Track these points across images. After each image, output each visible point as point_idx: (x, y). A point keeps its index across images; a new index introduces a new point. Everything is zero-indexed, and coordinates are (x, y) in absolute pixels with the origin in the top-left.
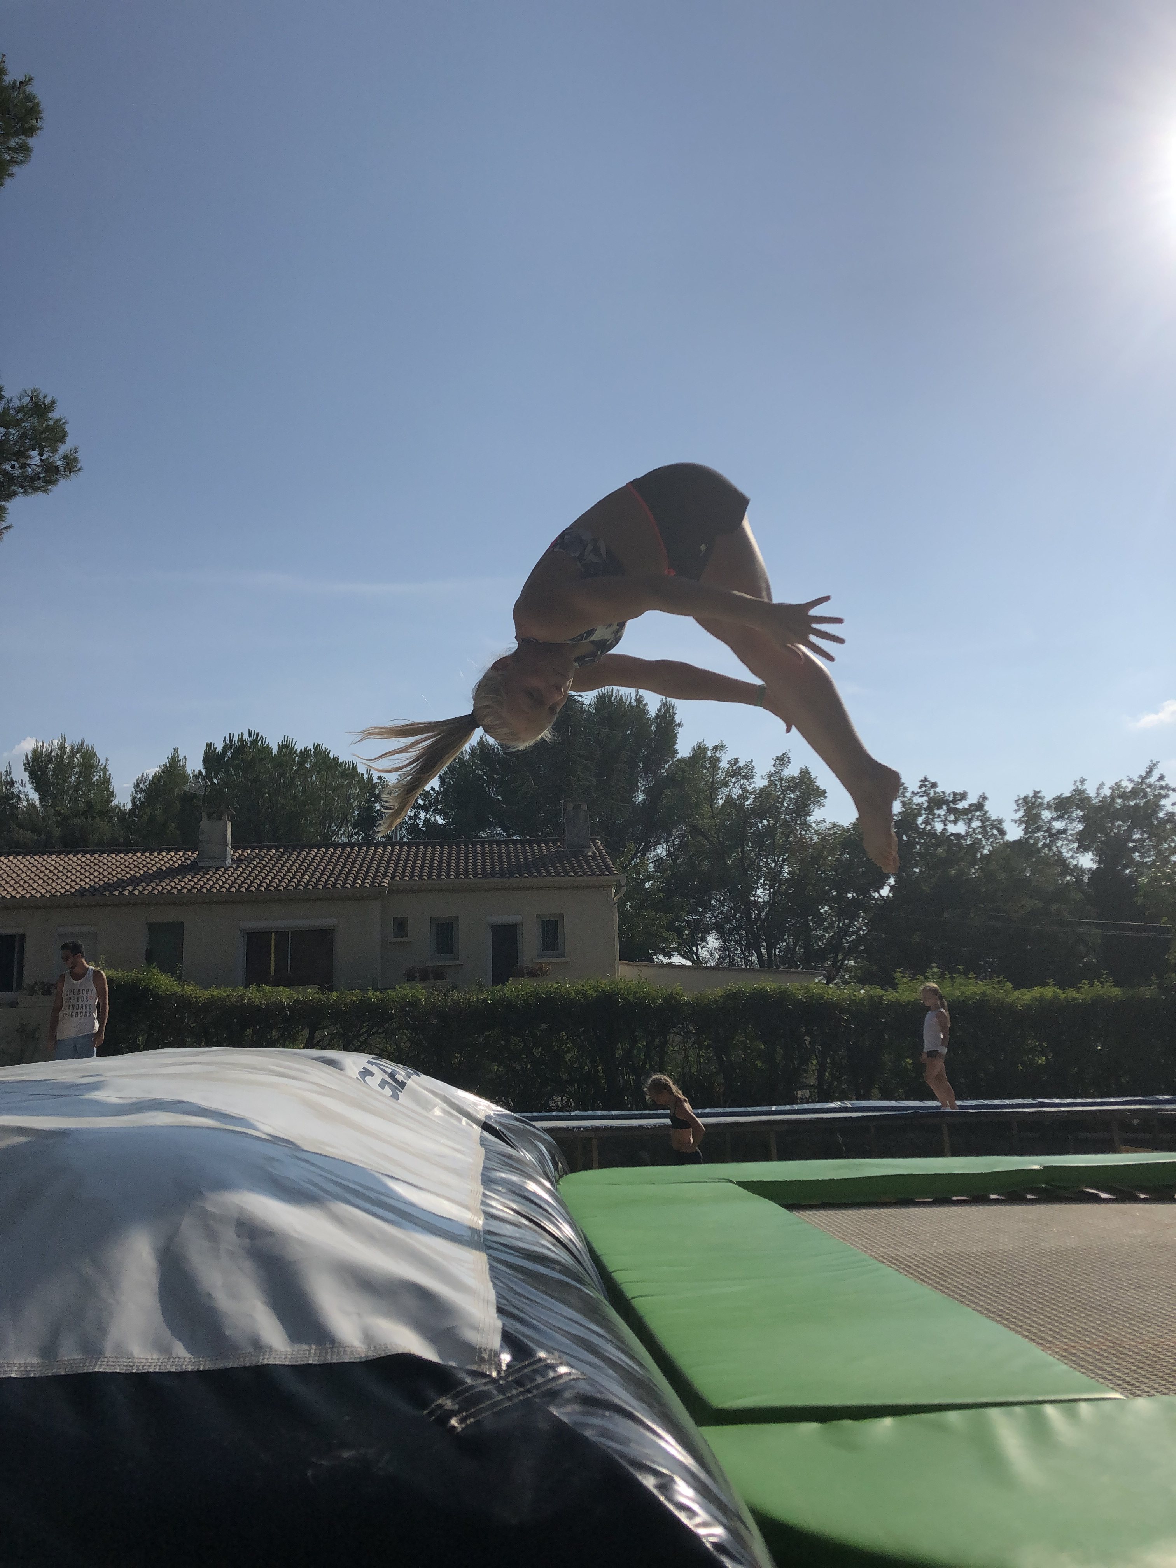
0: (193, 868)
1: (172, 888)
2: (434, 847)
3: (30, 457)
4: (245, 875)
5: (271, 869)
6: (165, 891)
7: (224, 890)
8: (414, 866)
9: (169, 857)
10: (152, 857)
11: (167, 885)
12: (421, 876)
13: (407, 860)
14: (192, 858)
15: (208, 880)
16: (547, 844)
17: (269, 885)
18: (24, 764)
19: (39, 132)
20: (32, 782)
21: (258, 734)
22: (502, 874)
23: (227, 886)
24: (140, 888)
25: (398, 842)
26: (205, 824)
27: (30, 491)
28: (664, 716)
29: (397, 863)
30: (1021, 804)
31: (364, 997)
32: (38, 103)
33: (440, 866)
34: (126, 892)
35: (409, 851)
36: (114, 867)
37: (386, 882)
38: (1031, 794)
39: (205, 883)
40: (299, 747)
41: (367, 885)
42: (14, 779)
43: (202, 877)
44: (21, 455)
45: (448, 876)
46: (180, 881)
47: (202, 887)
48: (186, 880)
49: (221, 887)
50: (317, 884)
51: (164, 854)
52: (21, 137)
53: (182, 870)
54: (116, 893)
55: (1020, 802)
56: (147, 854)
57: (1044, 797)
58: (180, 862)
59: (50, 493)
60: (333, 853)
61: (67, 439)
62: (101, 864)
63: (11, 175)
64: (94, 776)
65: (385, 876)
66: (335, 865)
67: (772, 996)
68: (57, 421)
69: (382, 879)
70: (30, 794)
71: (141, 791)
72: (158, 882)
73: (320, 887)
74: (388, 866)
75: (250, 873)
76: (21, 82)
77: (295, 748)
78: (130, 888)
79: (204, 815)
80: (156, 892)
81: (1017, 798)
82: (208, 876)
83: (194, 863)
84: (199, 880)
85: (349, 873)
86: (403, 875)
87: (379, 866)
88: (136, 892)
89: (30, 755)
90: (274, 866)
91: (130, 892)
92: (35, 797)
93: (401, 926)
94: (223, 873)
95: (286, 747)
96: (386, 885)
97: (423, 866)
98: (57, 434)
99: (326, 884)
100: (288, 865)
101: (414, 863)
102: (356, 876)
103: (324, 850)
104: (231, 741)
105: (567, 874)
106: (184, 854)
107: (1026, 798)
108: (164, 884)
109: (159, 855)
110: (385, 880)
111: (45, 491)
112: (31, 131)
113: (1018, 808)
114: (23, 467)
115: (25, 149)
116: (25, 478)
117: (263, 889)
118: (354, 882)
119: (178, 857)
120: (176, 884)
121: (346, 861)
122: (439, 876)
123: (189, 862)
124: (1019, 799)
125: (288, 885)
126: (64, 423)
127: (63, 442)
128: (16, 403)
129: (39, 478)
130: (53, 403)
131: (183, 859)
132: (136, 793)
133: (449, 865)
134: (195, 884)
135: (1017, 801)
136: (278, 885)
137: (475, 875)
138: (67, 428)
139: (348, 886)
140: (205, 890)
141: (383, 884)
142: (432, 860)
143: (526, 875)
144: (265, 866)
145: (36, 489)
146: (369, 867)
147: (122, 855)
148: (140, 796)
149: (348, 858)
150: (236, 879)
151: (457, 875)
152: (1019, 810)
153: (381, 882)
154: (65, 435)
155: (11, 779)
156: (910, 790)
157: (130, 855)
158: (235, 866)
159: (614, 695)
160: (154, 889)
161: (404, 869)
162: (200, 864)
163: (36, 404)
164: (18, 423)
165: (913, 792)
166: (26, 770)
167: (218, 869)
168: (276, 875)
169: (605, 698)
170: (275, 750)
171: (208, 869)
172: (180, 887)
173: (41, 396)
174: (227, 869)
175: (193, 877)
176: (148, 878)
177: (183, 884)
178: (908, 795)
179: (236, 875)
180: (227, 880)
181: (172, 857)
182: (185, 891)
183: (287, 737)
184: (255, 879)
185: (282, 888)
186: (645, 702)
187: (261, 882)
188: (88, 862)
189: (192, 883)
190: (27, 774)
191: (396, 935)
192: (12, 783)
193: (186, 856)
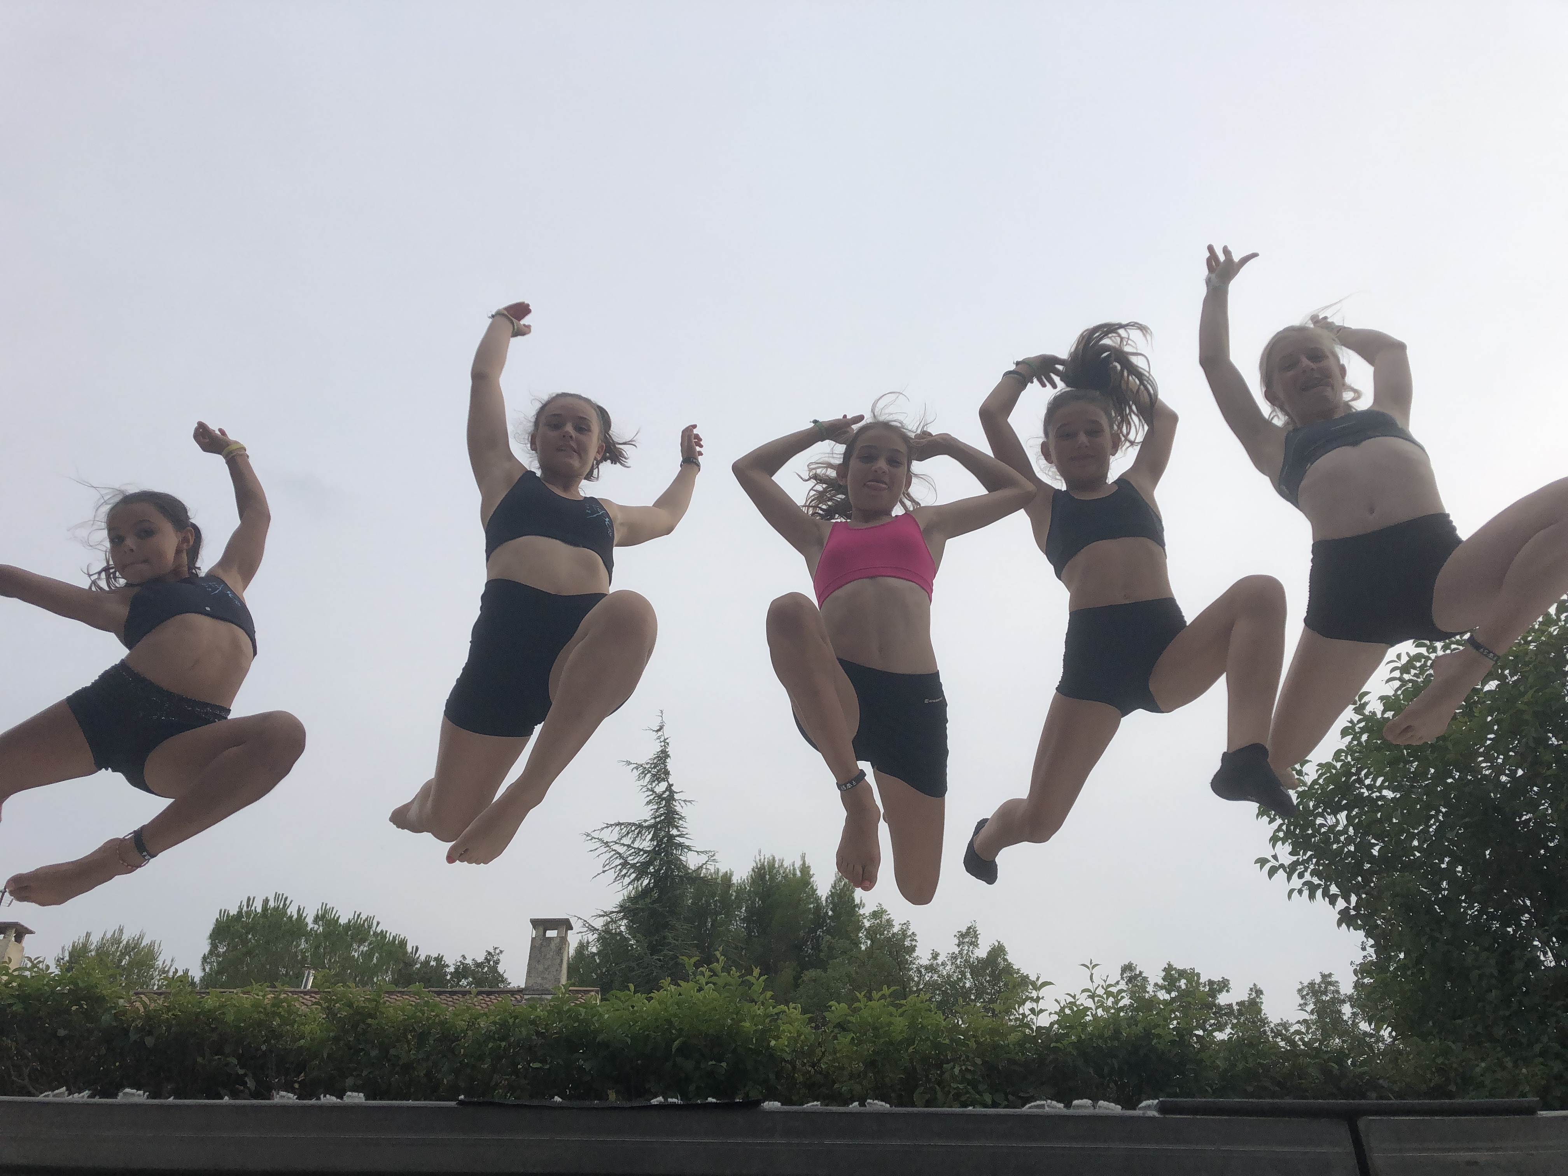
21: (286, 899)
30: (1307, 994)
38: (1318, 980)
40: (344, 918)
55: (1305, 993)
57: (1337, 982)
81: (1300, 987)
95: (325, 917)
104: (249, 906)
107: (1312, 984)
113: (1302, 1002)
124: (1303, 988)
135: (1300, 991)
152: (1306, 1004)
156: (1152, 981)
165: (1156, 985)
170: (311, 923)
178: (1150, 988)
183: (326, 905)
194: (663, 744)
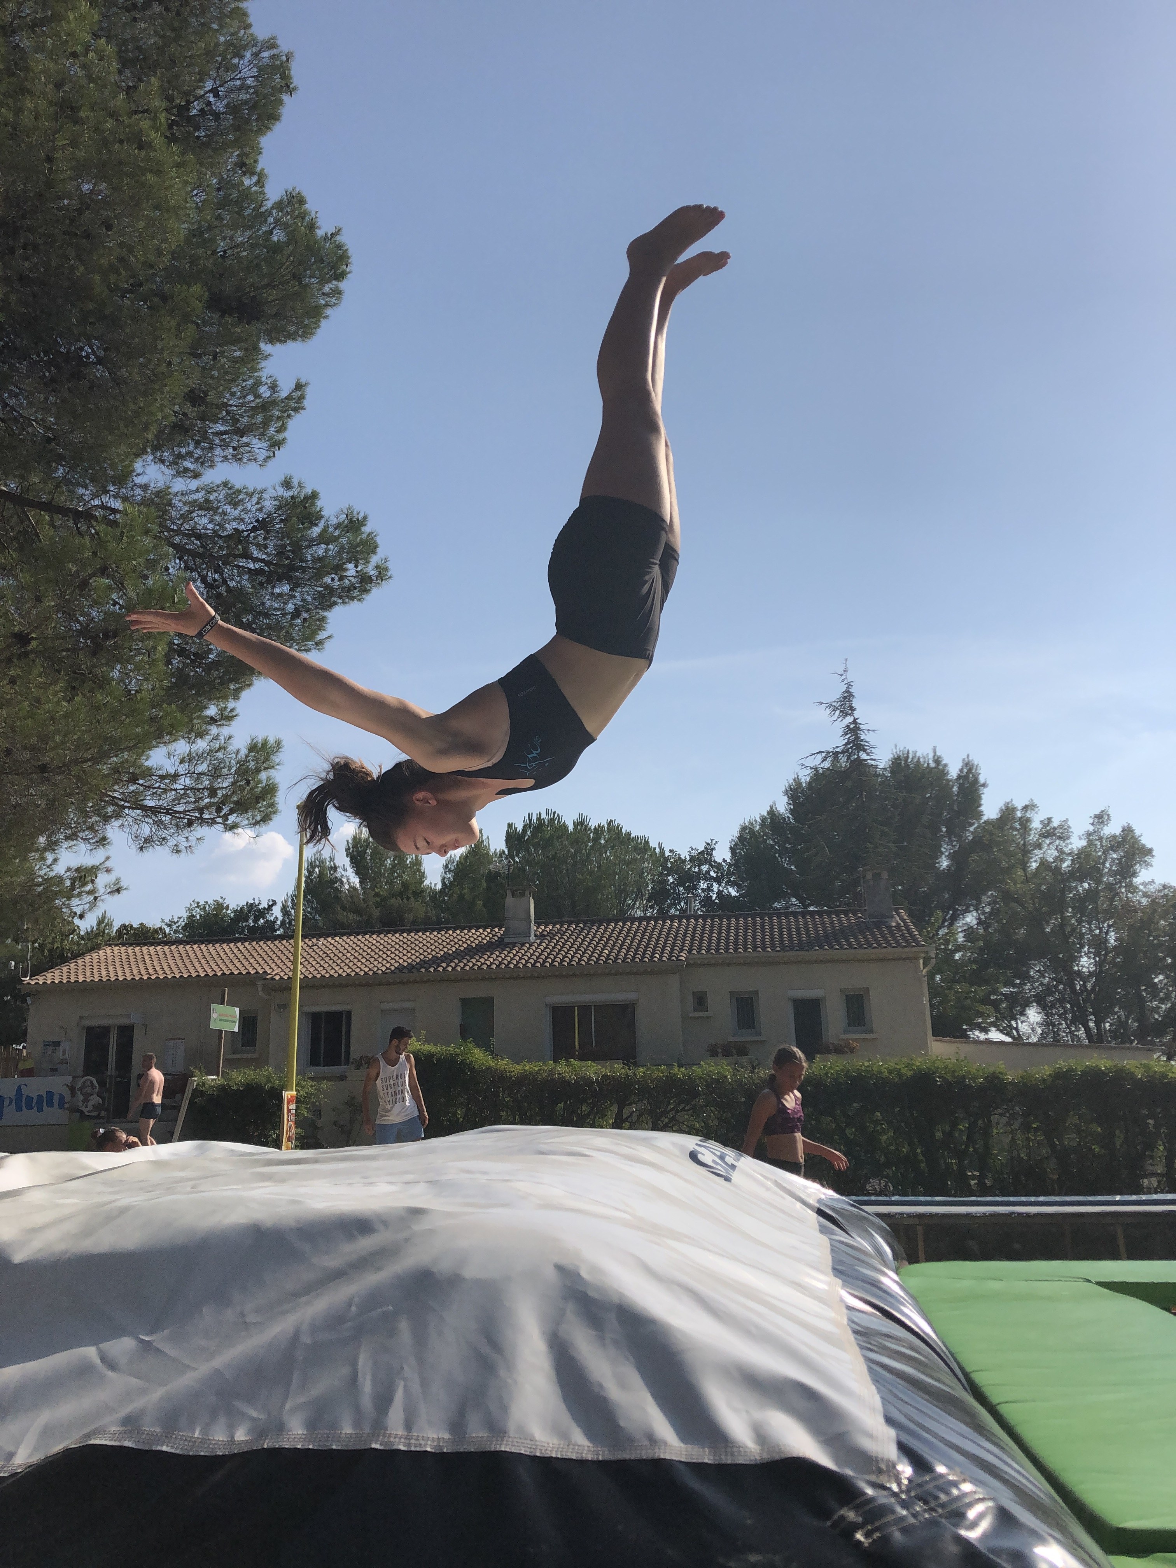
0: (499, 945)
1: (482, 964)
2: (729, 920)
3: (347, 570)
4: (548, 951)
5: (573, 944)
6: (476, 967)
7: (529, 965)
8: (710, 939)
9: (478, 934)
10: (463, 934)
11: (477, 961)
12: (717, 950)
13: (703, 933)
14: (499, 935)
15: (515, 956)
16: (846, 915)
17: (571, 960)
18: (346, 850)
19: (348, 275)
20: (353, 867)
21: (554, 813)
22: (801, 947)
23: (532, 961)
24: (453, 965)
25: (693, 916)
26: (510, 901)
27: (347, 600)
28: (966, 777)
29: (693, 937)
31: (670, 1073)
32: (346, 250)
33: (736, 939)
34: (440, 969)
35: (704, 924)
36: (429, 945)
37: (683, 956)
39: (512, 959)
40: (593, 824)
41: (664, 959)
42: (337, 864)
43: (509, 953)
44: (339, 568)
45: (745, 949)
46: (489, 957)
47: (509, 963)
48: (494, 956)
49: (527, 962)
50: (616, 958)
51: (473, 931)
52: (334, 282)
53: (490, 947)
54: (432, 970)
56: (458, 932)
58: (488, 938)
59: (365, 602)
60: (631, 927)
61: (378, 550)
62: (417, 942)
63: (327, 317)
64: (407, 859)
65: (682, 950)
66: (633, 939)
67: (1106, 1075)
68: (369, 534)
69: (679, 953)
70: (351, 878)
71: (450, 871)
72: (468, 958)
73: (620, 961)
74: (684, 940)
75: (553, 948)
76: (332, 234)
77: (590, 825)
78: (444, 965)
79: (509, 892)
80: (467, 968)
82: (514, 952)
83: (501, 939)
84: (506, 956)
85: (646, 947)
86: (700, 949)
87: (675, 939)
88: (450, 969)
89: (350, 841)
90: (575, 941)
91: (444, 969)
92: (355, 881)
93: (701, 1001)
94: (528, 949)
95: (581, 824)
96: (684, 959)
97: (719, 940)
98: (369, 546)
99: (625, 958)
100: (588, 939)
101: (711, 936)
102: (654, 950)
103: (621, 924)
104: (530, 820)
105: (870, 946)
106: (491, 931)
108: (474, 961)
109: (468, 932)
110: (682, 954)
111: (360, 600)
112: (340, 276)
114: (341, 578)
115: (337, 292)
116: (343, 588)
117: (566, 964)
118: (652, 956)
119: (486, 933)
120: (486, 960)
121: (643, 935)
122: (736, 950)
123: (496, 938)
125: (589, 960)
126: (375, 536)
127: (374, 552)
128: (334, 521)
129: (355, 588)
130: (365, 518)
131: (491, 936)
132: (445, 873)
133: (745, 939)
134: (503, 959)
136: (580, 960)
137: (773, 948)
138: (378, 540)
139: (646, 960)
140: (512, 966)
141: (681, 958)
142: (728, 933)
143: (827, 947)
144: (566, 941)
145: (352, 598)
146: (666, 940)
147: (435, 933)
148: (449, 876)
149: (644, 932)
150: (540, 955)
151: (755, 948)
153: (679, 956)
154: (376, 547)
155: (334, 864)
157: (443, 933)
158: (538, 941)
159: (911, 756)
160: (465, 965)
161: (701, 942)
162: (507, 940)
163: (351, 521)
164: (335, 539)
166: (347, 856)
167: (523, 945)
168: (577, 950)
169: (900, 760)
170: (571, 827)
171: (514, 945)
172: (489, 963)
173: (355, 513)
174: (531, 945)
175: (500, 953)
176: (460, 955)
177: (492, 960)
179: (539, 950)
180: (532, 955)
181: (481, 934)
182: (494, 966)
183: (583, 814)
184: (558, 954)
185: (583, 963)
186: (943, 763)
187: (564, 957)
188: (405, 940)
189: (500, 959)
190: (349, 859)
191: (695, 1010)
192: (335, 868)
193: (494, 933)
194: (846, 686)
